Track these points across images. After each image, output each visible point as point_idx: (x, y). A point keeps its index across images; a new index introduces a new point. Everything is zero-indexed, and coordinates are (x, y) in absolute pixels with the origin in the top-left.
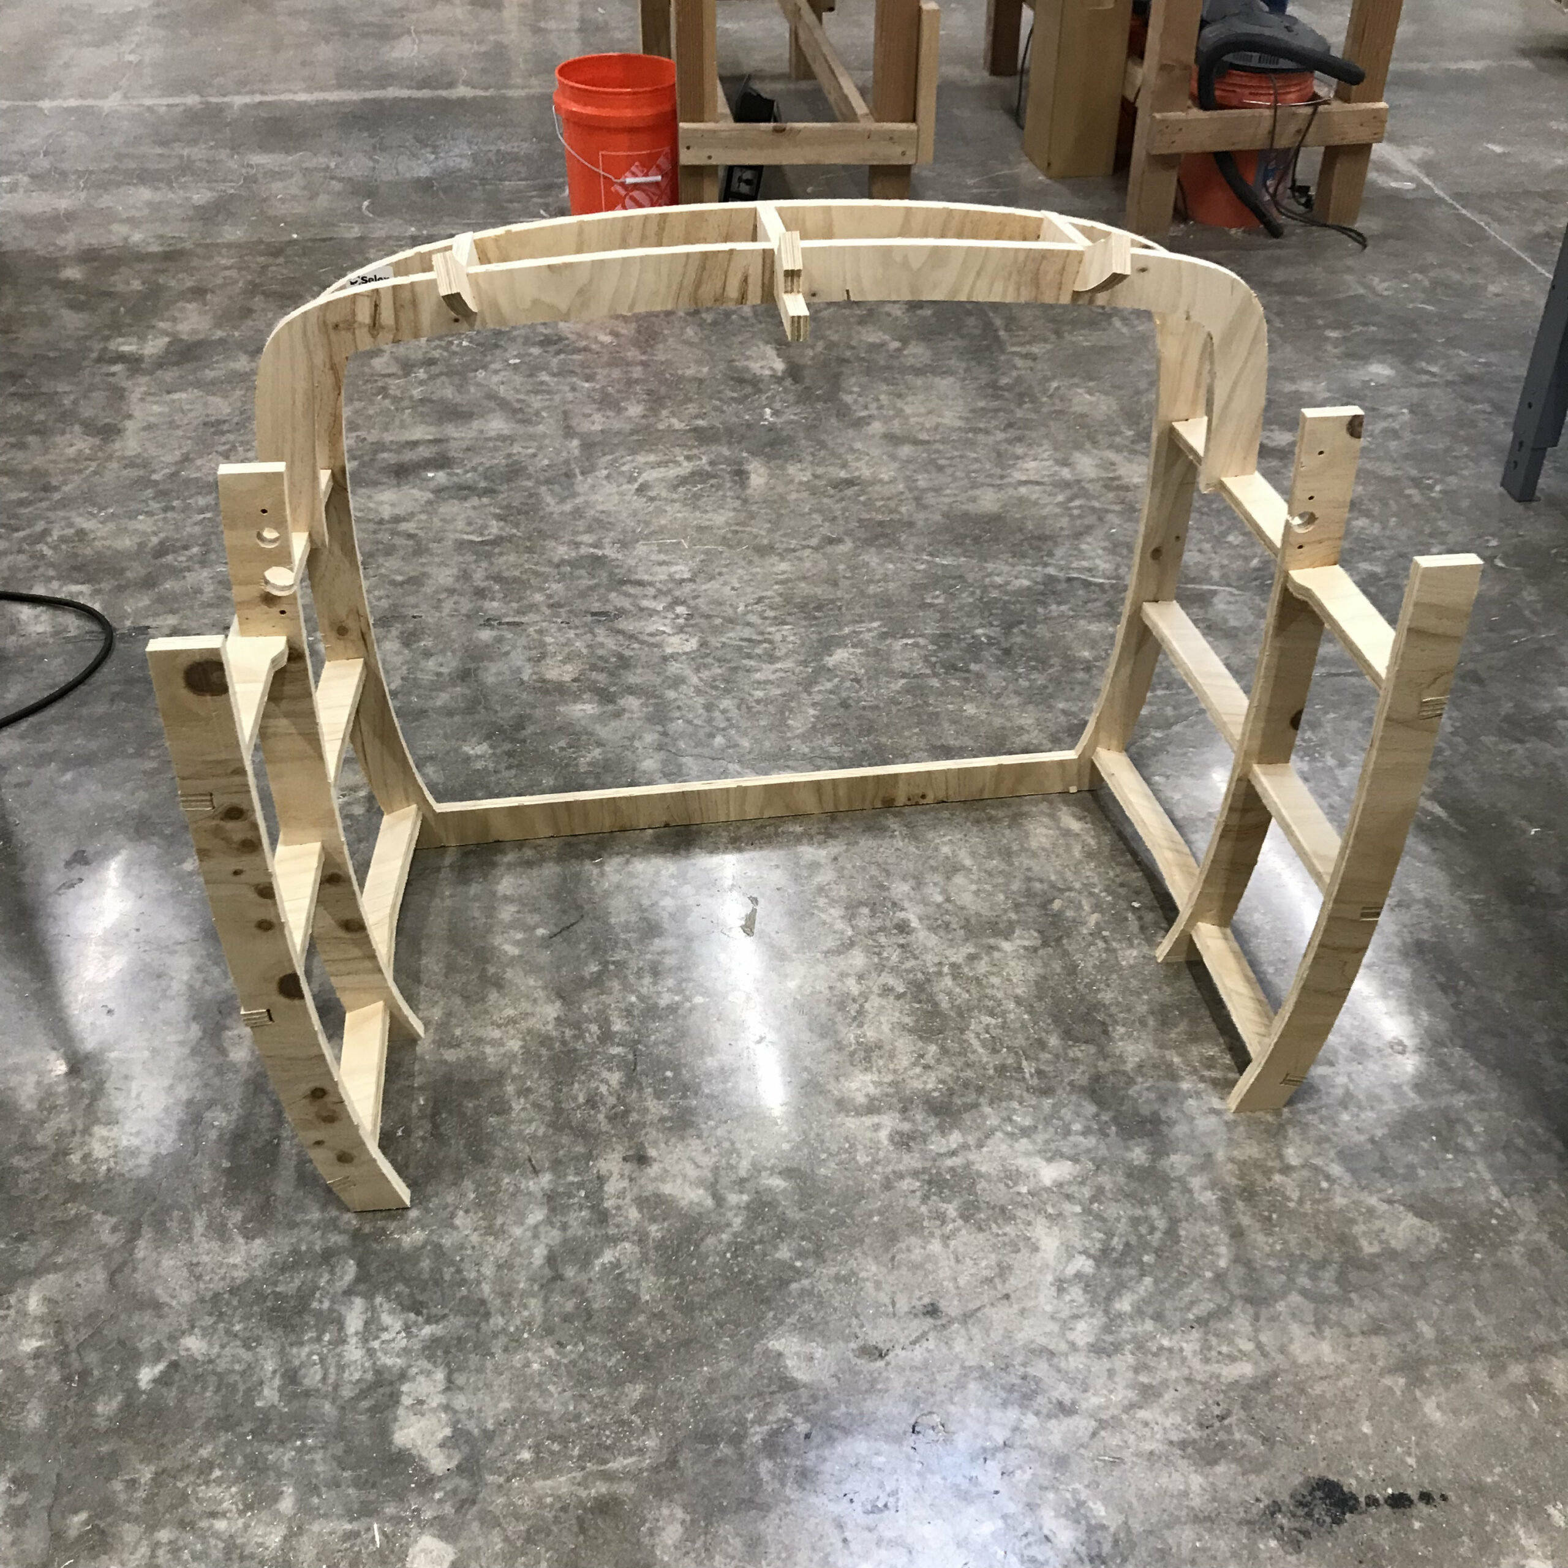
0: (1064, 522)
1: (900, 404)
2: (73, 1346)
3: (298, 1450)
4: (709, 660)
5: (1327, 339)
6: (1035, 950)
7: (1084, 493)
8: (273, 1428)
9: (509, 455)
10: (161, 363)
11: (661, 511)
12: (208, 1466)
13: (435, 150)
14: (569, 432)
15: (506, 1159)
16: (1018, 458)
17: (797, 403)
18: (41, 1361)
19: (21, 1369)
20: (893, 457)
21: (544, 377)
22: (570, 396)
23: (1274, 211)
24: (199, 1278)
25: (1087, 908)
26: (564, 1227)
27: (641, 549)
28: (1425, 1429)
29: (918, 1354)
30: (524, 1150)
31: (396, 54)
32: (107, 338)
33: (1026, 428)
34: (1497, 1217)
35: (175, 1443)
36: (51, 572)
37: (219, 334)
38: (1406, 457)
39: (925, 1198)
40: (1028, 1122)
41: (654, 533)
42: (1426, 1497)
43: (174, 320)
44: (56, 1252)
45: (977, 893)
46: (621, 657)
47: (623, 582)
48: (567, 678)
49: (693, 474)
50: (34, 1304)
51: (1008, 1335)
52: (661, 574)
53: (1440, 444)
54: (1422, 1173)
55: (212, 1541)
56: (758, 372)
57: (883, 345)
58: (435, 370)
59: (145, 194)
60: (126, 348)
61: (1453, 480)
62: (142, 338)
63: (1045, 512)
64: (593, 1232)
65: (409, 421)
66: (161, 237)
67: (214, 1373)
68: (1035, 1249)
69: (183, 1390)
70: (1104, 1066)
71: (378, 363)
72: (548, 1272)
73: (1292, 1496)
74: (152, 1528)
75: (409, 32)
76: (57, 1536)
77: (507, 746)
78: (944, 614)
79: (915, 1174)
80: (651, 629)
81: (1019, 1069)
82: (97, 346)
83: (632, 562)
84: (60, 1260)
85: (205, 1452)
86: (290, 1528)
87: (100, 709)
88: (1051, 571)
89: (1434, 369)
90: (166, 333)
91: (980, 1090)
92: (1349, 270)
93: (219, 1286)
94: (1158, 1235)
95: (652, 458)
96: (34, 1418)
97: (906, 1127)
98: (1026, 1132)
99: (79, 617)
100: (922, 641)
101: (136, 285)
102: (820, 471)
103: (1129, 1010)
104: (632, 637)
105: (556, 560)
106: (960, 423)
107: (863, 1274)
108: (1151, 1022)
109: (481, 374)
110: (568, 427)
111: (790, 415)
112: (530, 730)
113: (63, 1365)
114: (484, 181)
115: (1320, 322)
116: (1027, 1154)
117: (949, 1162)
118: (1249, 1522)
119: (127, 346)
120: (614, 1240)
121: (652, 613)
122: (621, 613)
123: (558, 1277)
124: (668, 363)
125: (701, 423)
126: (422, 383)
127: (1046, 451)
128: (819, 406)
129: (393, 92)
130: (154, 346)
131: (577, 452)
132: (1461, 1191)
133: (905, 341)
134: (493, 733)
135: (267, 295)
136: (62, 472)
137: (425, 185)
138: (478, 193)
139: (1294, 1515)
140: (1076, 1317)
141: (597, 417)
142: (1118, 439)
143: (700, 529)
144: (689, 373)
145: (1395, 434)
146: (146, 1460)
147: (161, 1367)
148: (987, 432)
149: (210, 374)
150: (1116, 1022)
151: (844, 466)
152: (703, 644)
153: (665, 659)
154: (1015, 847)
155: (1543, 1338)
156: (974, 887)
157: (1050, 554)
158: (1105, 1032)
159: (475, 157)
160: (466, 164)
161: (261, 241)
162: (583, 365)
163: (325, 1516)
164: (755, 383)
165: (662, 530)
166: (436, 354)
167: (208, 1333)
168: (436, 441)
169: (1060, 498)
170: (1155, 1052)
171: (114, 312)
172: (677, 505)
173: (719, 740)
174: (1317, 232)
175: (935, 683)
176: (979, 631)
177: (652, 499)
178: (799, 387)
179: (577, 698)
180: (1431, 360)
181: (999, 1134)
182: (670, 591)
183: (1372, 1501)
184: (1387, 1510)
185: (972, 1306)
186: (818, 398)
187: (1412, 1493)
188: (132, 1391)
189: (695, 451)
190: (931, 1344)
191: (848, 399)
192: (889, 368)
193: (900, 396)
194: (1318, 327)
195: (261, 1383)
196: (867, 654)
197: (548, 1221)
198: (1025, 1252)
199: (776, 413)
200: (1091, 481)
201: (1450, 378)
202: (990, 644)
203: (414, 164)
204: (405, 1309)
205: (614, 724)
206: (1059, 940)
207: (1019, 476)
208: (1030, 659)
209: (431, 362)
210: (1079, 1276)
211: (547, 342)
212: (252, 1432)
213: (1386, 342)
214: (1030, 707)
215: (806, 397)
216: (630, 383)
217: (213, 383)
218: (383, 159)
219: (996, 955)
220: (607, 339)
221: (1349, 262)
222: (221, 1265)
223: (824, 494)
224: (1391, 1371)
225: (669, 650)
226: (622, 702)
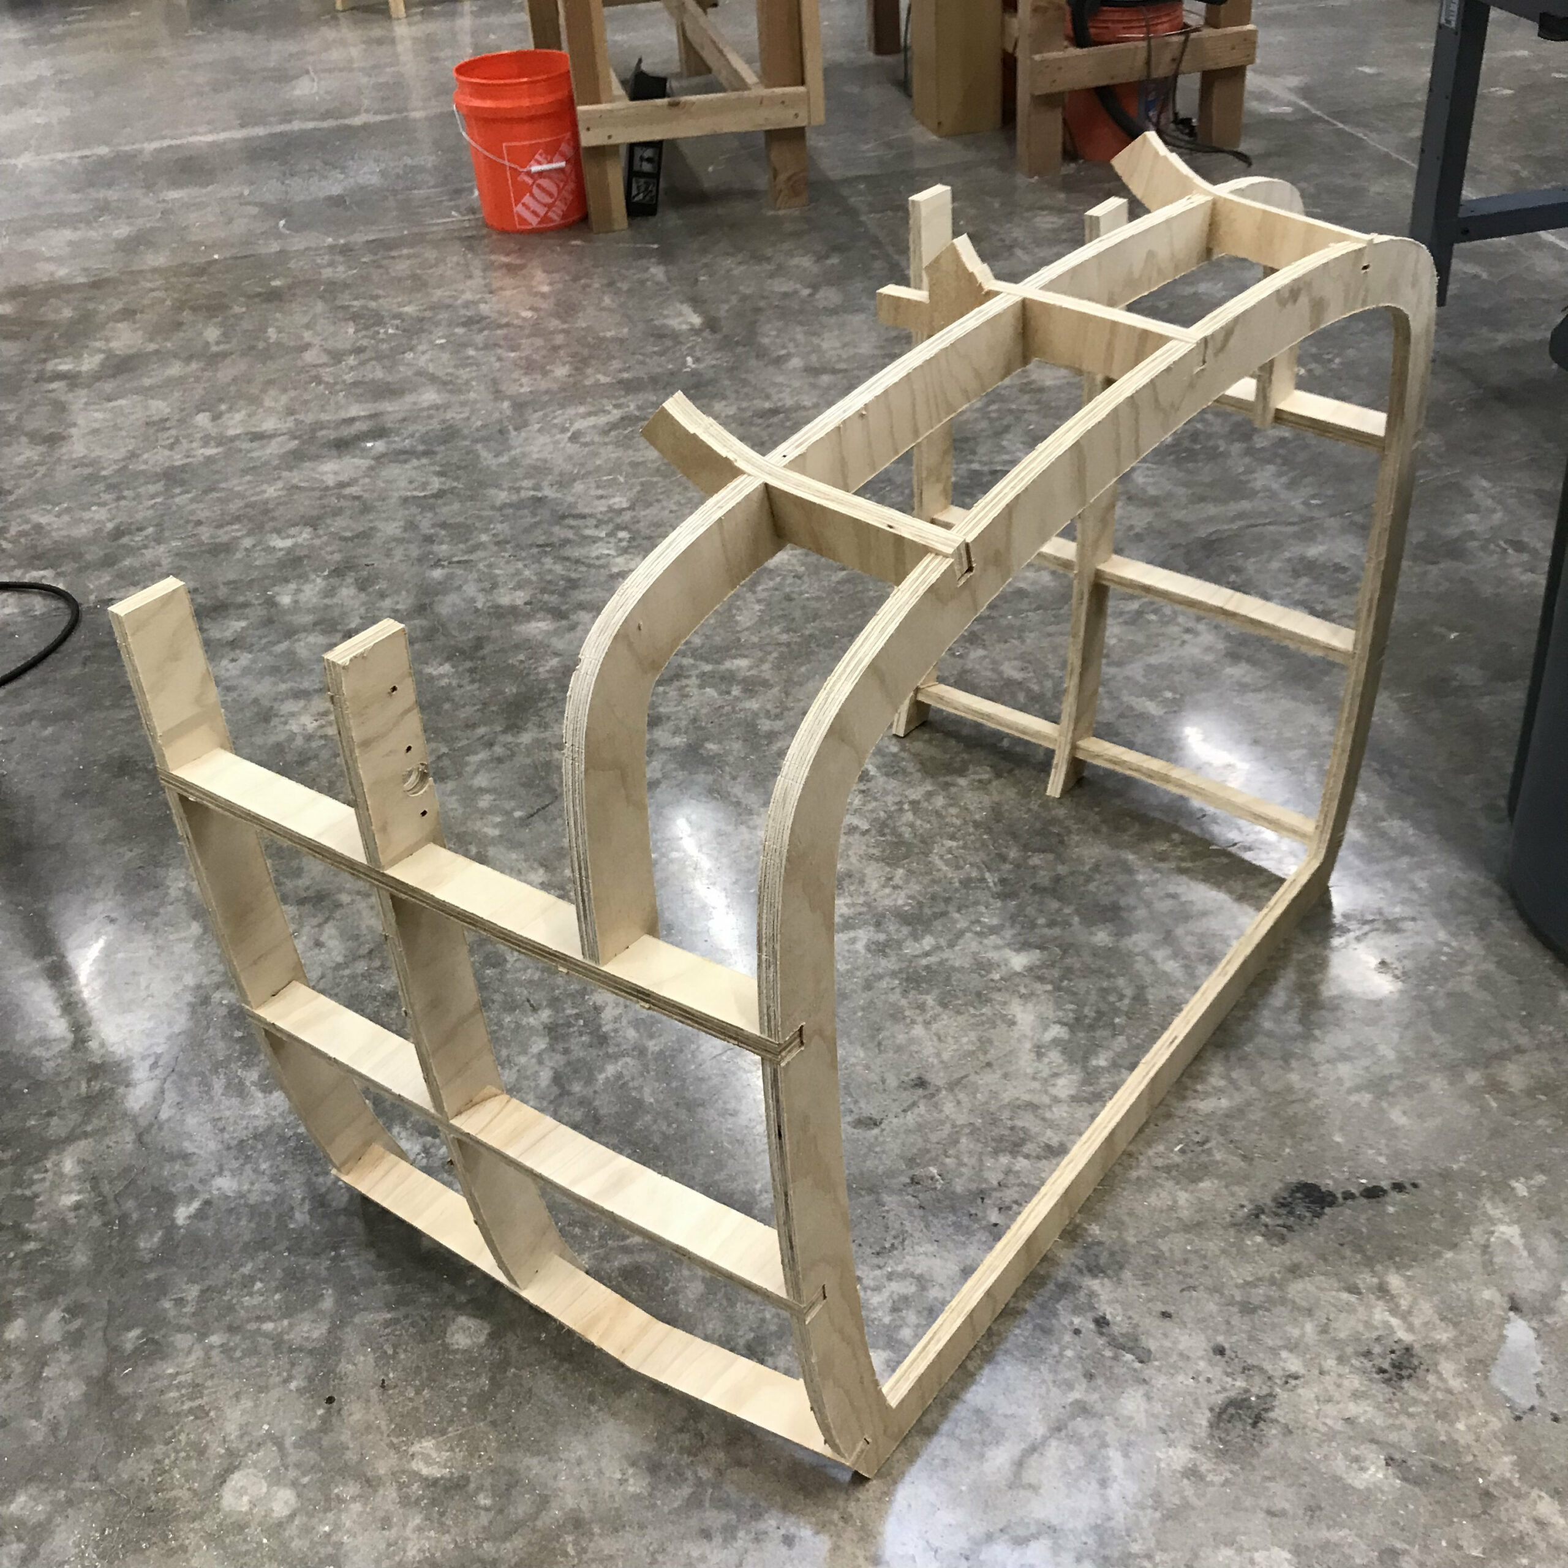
0: (984, 424)
1: (816, 340)
2: (111, 1197)
3: (333, 1259)
6: (988, 782)
8: (307, 1244)
9: (444, 421)
10: (97, 376)
11: (596, 454)
12: (251, 1280)
13: (343, 169)
14: (498, 394)
15: (505, 1002)
17: (717, 350)
18: (82, 1211)
19: (64, 1221)
20: (814, 386)
21: (471, 352)
22: (497, 365)
24: (222, 1130)
26: (566, 1051)
27: (579, 487)
28: (1393, 1133)
29: (910, 1118)
30: (522, 993)
31: (297, 92)
32: (45, 361)
35: (216, 1266)
36: (12, 562)
37: (152, 347)
39: (905, 992)
40: (995, 921)
41: (589, 473)
42: (1398, 1187)
43: (108, 340)
44: (84, 1123)
46: (569, 580)
47: (564, 517)
48: (519, 602)
49: (622, 419)
50: (69, 1166)
51: (994, 1095)
52: (601, 507)
55: (261, 1340)
56: (677, 327)
57: (796, 292)
58: (364, 356)
59: (68, 234)
60: (64, 368)
62: (78, 357)
64: (594, 1052)
65: (343, 402)
66: (85, 270)
67: (246, 1205)
68: (1012, 1023)
69: (219, 1222)
70: (1062, 869)
71: (309, 357)
72: (555, 1090)
73: (1274, 1200)
74: (203, 1336)
75: (307, 72)
76: (114, 1350)
77: (469, 664)
79: (894, 974)
80: (595, 554)
81: (983, 880)
82: (36, 368)
83: (570, 499)
84: (89, 1128)
85: (247, 1269)
86: (333, 1323)
87: (75, 671)
88: (975, 466)
90: (100, 351)
91: (947, 900)
93: (243, 1134)
94: (1127, 1001)
95: (582, 410)
96: (80, 1258)
97: (882, 937)
98: (994, 930)
99: (44, 597)
101: (67, 313)
102: (744, 405)
104: (577, 562)
105: (498, 503)
107: (853, 1060)
108: (1105, 829)
109: (409, 356)
110: (498, 391)
111: (710, 361)
112: (488, 649)
113: (102, 1213)
114: (395, 192)
116: (997, 948)
117: (924, 962)
118: (1234, 1225)
119: (65, 366)
120: (615, 1057)
121: (595, 540)
122: (566, 542)
123: (564, 1093)
124: (588, 329)
125: (625, 375)
126: (352, 368)
128: (740, 349)
129: (296, 126)
130: (89, 363)
131: (508, 412)
133: (815, 288)
134: (453, 655)
135: (194, 309)
136: (13, 477)
137: (338, 201)
138: (391, 203)
139: (1277, 1215)
140: (1056, 1075)
141: (525, 380)
143: (635, 465)
144: (609, 334)
146: (192, 1281)
147: (196, 1205)
149: (147, 382)
150: (1070, 832)
151: (768, 397)
155: (1496, 1048)
157: (973, 452)
158: (1062, 842)
159: (383, 173)
160: (375, 180)
161: (184, 264)
162: (505, 338)
163: (365, 1309)
164: (675, 337)
165: (598, 469)
166: (365, 342)
167: (236, 1173)
168: (371, 417)
170: (1109, 852)
171: (49, 338)
172: (610, 448)
174: (1203, 157)
177: (586, 444)
178: (718, 336)
179: (529, 617)
181: (968, 935)
182: (611, 520)
183: (1348, 1196)
184: (1364, 1201)
185: (956, 1076)
186: (737, 343)
187: (1385, 1184)
188: (171, 1227)
189: (623, 400)
190: (922, 1108)
191: (766, 341)
192: (801, 312)
193: (814, 334)
195: (292, 1209)
197: (552, 1048)
198: (1004, 1027)
199: (697, 360)
203: (324, 183)
204: (421, 1134)
209: (359, 351)
210: (1056, 1042)
211: (468, 323)
212: (288, 1249)
215: (726, 344)
216: (556, 349)
217: (150, 388)
218: (296, 183)
219: (953, 790)
220: (528, 314)
222: (242, 1117)
223: (751, 424)
224: (1358, 1089)
225: (615, 570)
226: (574, 617)
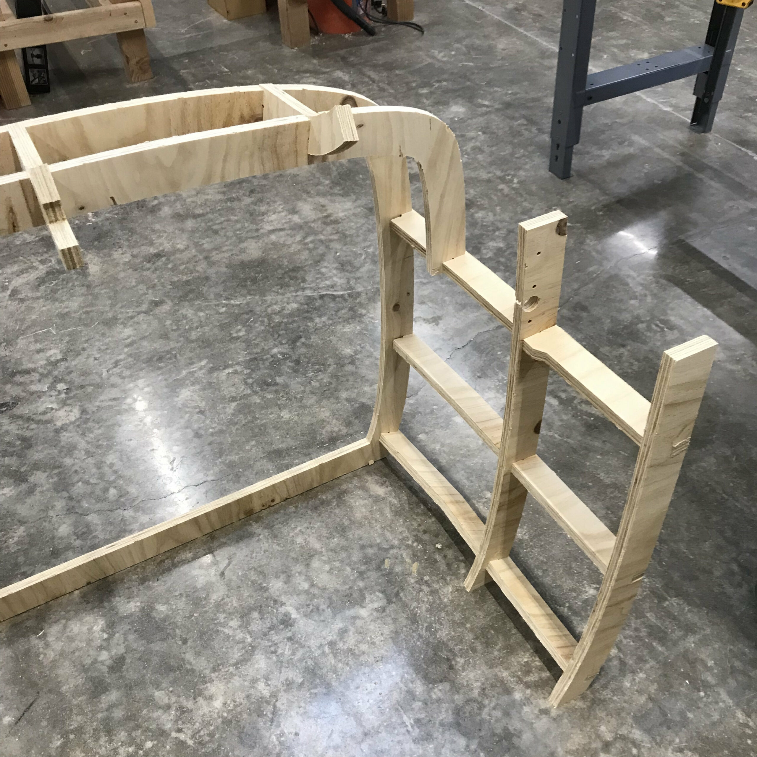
0: (305, 255)
4: (90, 424)
5: (421, 95)
6: (384, 609)
7: (312, 232)
11: (30, 309)
16: (263, 214)
20: (182, 230)
23: (366, 19)
25: (408, 560)
27: (21, 342)
33: (262, 192)
34: (750, 737)
38: (491, 164)
41: (28, 327)
45: (330, 572)
46: (24, 439)
47: (13, 374)
49: (48, 273)
52: (40, 361)
53: (507, 150)
54: (690, 715)
61: (522, 173)
63: (292, 250)
70: (459, 699)
78: (248, 343)
80: (42, 409)
83: (17, 356)
88: (308, 293)
89: (487, 103)
92: (420, 48)
95: (16, 268)
100: (238, 368)
102: (135, 251)
103: (461, 642)
104: (29, 419)
106: (220, 197)
108: (479, 647)
115: (414, 85)
121: (40, 394)
122: (17, 401)
127: (279, 206)
132: (720, 722)
142: (320, 187)
143: (63, 316)
145: (480, 150)
148: (239, 200)
150: (455, 655)
151: (151, 244)
152: (84, 411)
153: (57, 431)
154: (346, 523)
156: (327, 567)
157: (304, 280)
158: (451, 667)
165: (34, 323)
169: (298, 238)
170: (489, 672)
172: (41, 301)
173: (112, 492)
174: (394, 28)
175: (256, 399)
176: (275, 350)
177: (22, 300)
180: (483, 97)
182: (50, 373)
189: (46, 256)
194: (414, 88)
196: (204, 389)
200: (314, 221)
201: (497, 106)
202: (285, 359)
205: (29, 501)
206: (397, 594)
207: (268, 227)
208: (313, 365)
213: (454, 91)
214: (325, 402)
219: (359, 623)
221: (418, 43)
223: (143, 269)
225: (59, 424)
226: (32, 479)
